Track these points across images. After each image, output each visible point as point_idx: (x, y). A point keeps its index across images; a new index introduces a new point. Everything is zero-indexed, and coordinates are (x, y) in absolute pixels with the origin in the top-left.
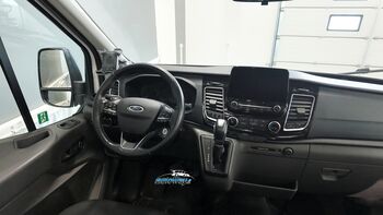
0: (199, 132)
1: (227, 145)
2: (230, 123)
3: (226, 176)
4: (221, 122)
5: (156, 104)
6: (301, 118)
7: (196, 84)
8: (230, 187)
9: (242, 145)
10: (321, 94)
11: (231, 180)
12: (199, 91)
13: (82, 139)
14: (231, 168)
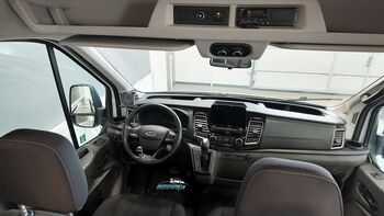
0: (191, 146)
1: (209, 154)
2: (211, 140)
3: (209, 175)
4: (205, 140)
5: (162, 129)
6: (255, 136)
7: (189, 113)
8: (212, 182)
9: (219, 153)
10: (267, 121)
11: (212, 178)
12: (191, 118)
13: (108, 152)
14: (212, 169)
